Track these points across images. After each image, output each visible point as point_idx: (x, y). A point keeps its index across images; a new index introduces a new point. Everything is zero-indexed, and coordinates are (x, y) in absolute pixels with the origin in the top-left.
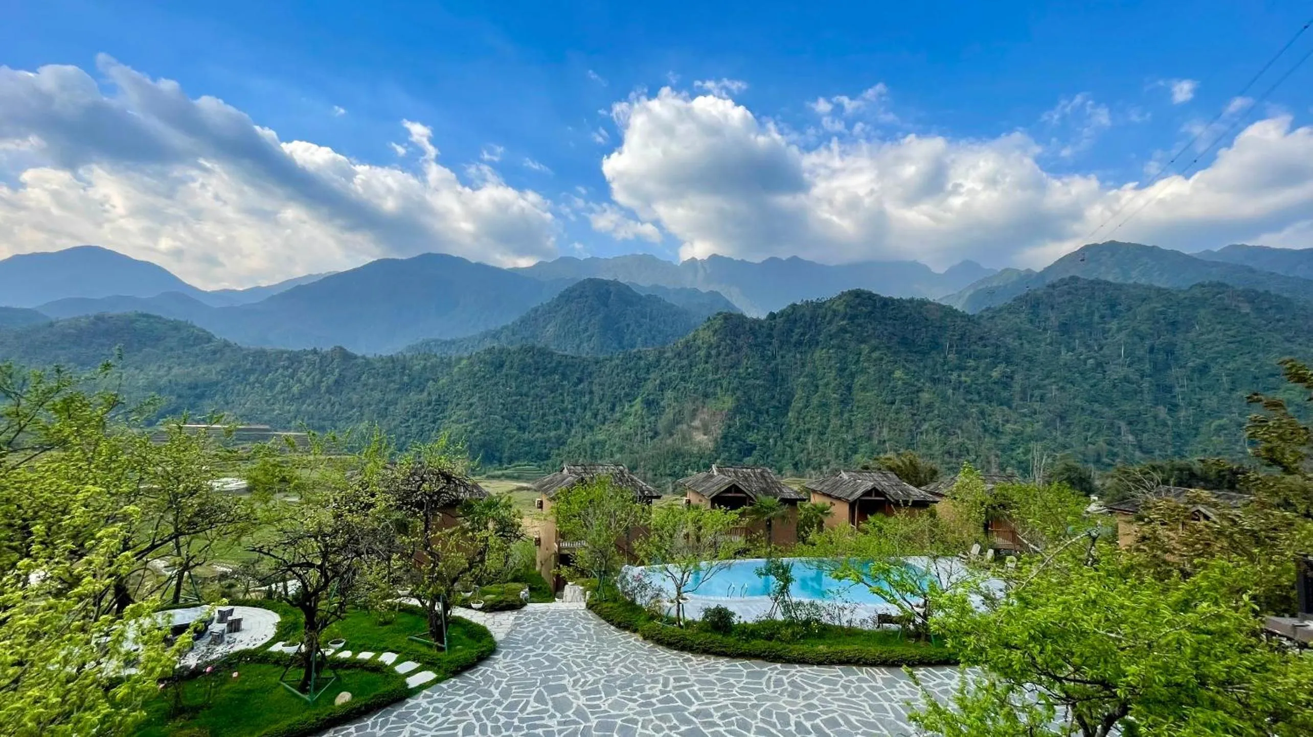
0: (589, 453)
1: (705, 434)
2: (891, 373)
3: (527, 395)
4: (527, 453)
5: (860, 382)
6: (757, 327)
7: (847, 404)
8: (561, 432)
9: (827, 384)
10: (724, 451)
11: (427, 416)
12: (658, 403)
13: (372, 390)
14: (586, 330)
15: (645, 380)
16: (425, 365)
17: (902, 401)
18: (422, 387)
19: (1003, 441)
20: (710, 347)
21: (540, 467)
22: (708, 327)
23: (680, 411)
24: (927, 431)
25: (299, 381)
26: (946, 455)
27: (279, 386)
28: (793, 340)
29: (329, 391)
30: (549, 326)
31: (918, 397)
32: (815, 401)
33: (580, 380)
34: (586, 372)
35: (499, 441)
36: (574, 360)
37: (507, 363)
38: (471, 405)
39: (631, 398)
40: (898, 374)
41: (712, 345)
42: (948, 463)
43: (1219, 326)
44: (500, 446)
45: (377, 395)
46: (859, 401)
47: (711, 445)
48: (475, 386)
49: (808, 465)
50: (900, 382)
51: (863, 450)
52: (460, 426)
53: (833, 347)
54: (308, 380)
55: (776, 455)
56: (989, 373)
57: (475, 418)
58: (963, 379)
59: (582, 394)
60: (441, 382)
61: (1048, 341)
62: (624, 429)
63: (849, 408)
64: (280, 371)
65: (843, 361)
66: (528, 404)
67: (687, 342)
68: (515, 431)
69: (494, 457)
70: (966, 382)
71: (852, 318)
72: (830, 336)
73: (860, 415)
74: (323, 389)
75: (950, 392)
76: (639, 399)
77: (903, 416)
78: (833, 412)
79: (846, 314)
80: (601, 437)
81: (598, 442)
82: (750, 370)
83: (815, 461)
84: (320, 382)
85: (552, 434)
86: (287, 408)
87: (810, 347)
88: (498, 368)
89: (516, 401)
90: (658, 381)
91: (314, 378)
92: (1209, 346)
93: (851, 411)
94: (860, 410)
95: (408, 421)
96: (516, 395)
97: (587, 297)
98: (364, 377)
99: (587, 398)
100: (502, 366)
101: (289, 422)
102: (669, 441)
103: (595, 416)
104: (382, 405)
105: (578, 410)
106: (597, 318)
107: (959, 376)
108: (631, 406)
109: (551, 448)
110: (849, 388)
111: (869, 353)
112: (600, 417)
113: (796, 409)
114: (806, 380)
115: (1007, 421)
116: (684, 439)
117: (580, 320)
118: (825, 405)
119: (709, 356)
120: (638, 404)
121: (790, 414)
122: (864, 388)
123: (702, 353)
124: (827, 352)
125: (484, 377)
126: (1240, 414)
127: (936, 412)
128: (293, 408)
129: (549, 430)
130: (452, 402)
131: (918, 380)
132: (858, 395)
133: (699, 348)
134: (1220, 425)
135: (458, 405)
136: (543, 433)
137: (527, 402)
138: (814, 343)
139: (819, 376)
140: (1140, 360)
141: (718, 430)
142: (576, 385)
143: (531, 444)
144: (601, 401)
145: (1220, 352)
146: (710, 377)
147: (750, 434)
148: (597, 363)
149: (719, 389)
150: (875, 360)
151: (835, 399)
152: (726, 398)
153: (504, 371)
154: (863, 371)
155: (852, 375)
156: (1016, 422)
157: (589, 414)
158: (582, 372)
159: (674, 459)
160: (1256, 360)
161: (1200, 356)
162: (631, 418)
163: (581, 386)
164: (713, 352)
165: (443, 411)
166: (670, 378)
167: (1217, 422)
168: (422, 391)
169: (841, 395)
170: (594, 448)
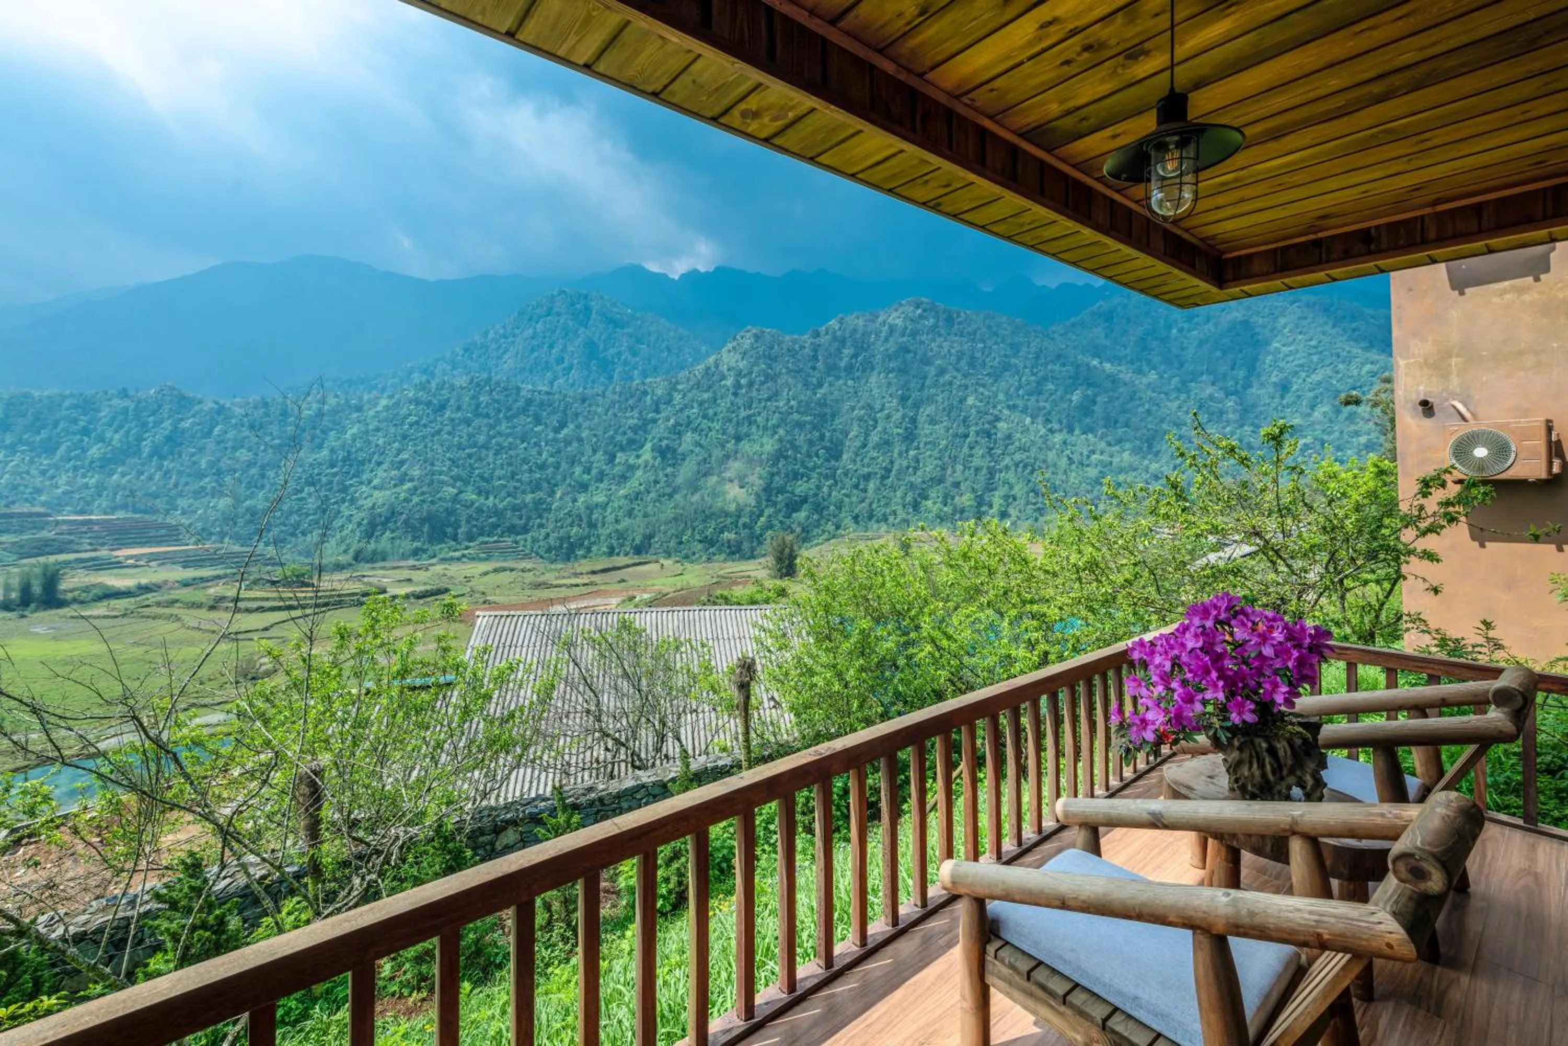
0: (585, 520)
1: (742, 487)
2: (962, 400)
3: (485, 447)
4: (495, 526)
5: (927, 412)
6: (797, 347)
7: (913, 441)
8: (540, 494)
9: (888, 417)
10: (767, 506)
11: (330, 482)
12: (675, 451)
13: (235, 449)
14: (560, 361)
15: (654, 421)
16: (320, 410)
17: (977, 433)
18: (318, 441)
19: (1090, 475)
20: (739, 374)
21: (516, 542)
22: (734, 348)
23: (705, 459)
24: (1007, 468)
25: (101, 439)
26: (1032, 494)
27: (63, 447)
28: (842, 364)
29: (156, 452)
30: (506, 357)
31: (995, 427)
32: (874, 438)
33: (563, 425)
34: (569, 412)
35: (450, 512)
36: (551, 397)
37: (452, 401)
38: (402, 462)
39: (634, 445)
40: (971, 400)
41: (741, 371)
42: (1035, 504)
43: (1300, 337)
44: (453, 519)
45: (243, 455)
46: (926, 436)
47: (752, 501)
48: (405, 437)
49: (870, 518)
50: (973, 411)
51: (934, 495)
52: (388, 492)
53: (892, 371)
54: (117, 437)
55: (832, 508)
56: (1068, 396)
57: (411, 480)
58: (1042, 404)
59: (567, 443)
60: (350, 432)
61: (1129, 358)
62: (633, 484)
63: (916, 444)
64: (62, 425)
65: (906, 387)
66: (491, 459)
67: (708, 368)
68: (474, 497)
69: (445, 534)
70: (1044, 408)
71: (914, 334)
72: (889, 356)
73: (928, 453)
74: (146, 451)
75: (1028, 420)
76: (648, 446)
77: (979, 451)
78: (896, 451)
79: (906, 328)
80: (600, 498)
81: (597, 505)
82: (792, 403)
83: (879, 512)
84: (140, 439)
85: (529, 498)
86: (81, 481)
87: (863, 371)
88: (438, 411)
89: (470, 456)
90: (672, 421)
91: (128, 432)
92: (1290, 359)
93: (918, 448)
94: (929, 447)
95: (302, 491)
96: (471, 447)
97: (559, 314)
98: (217, 431)
99: (573, 448)
100: (442, 407)
101: (88, 504)
102: (696, 498)
103: (588, 470)
104: (253, 471)
105: (564, 466)
106: (576, 343)
107: (1037, 401)
108: (638, 457)
109: (529, 518)
110: (914, 421)
111: (936, 375)
112: (594, 472)
113: (852, 449)
114: (862, 412)
115: (1094, 452)
116: (714, 494)
117: (551, 347)
118: (887, 443)
119: (738, 385)
120: (647, 454)
121: (845, 457)
122: (933, 421)
123: (729, 382)
124: (887, 377)
125: (417, 423)
126: (1324, 431)
127: (1017, 444)
128: (93, 481)
129: (524, 492)
130: (370, 461)
131: (994, 407)
132: (925, 429)
133: (724, 378)
134: (1305, 445)
135: (379, 464)
136: (515, 498)
137: (487, 456)
138: (868, 366)
139: (878, 406)
140: (1225, 376)
141: (757, 478)
142: (557, 430)
143: (498, 513)
144: (595, 451)
145: (1301, 366)
146: (743, 413)
147: (800, 482)
148: (584, 400)
149: (754, 429)
150: (944, 385)
151: (898, 434)
152: (765, 440)
153: (448, 414)
154: (930, 400)
155: (917, 406)
156: (1102, 453)
157: (578, 470)
158: (564, 412)
159: (704, 521)
160: (1337, 372)
161: (1281, 370)
162: (639, 473)
163: (565, 431)
164: (743, 381)
165: (357, 475)
166: (688, 417)
167: (1302, 442)
168: (320, 447)
169: (906, 429)
170: (592, 513)
